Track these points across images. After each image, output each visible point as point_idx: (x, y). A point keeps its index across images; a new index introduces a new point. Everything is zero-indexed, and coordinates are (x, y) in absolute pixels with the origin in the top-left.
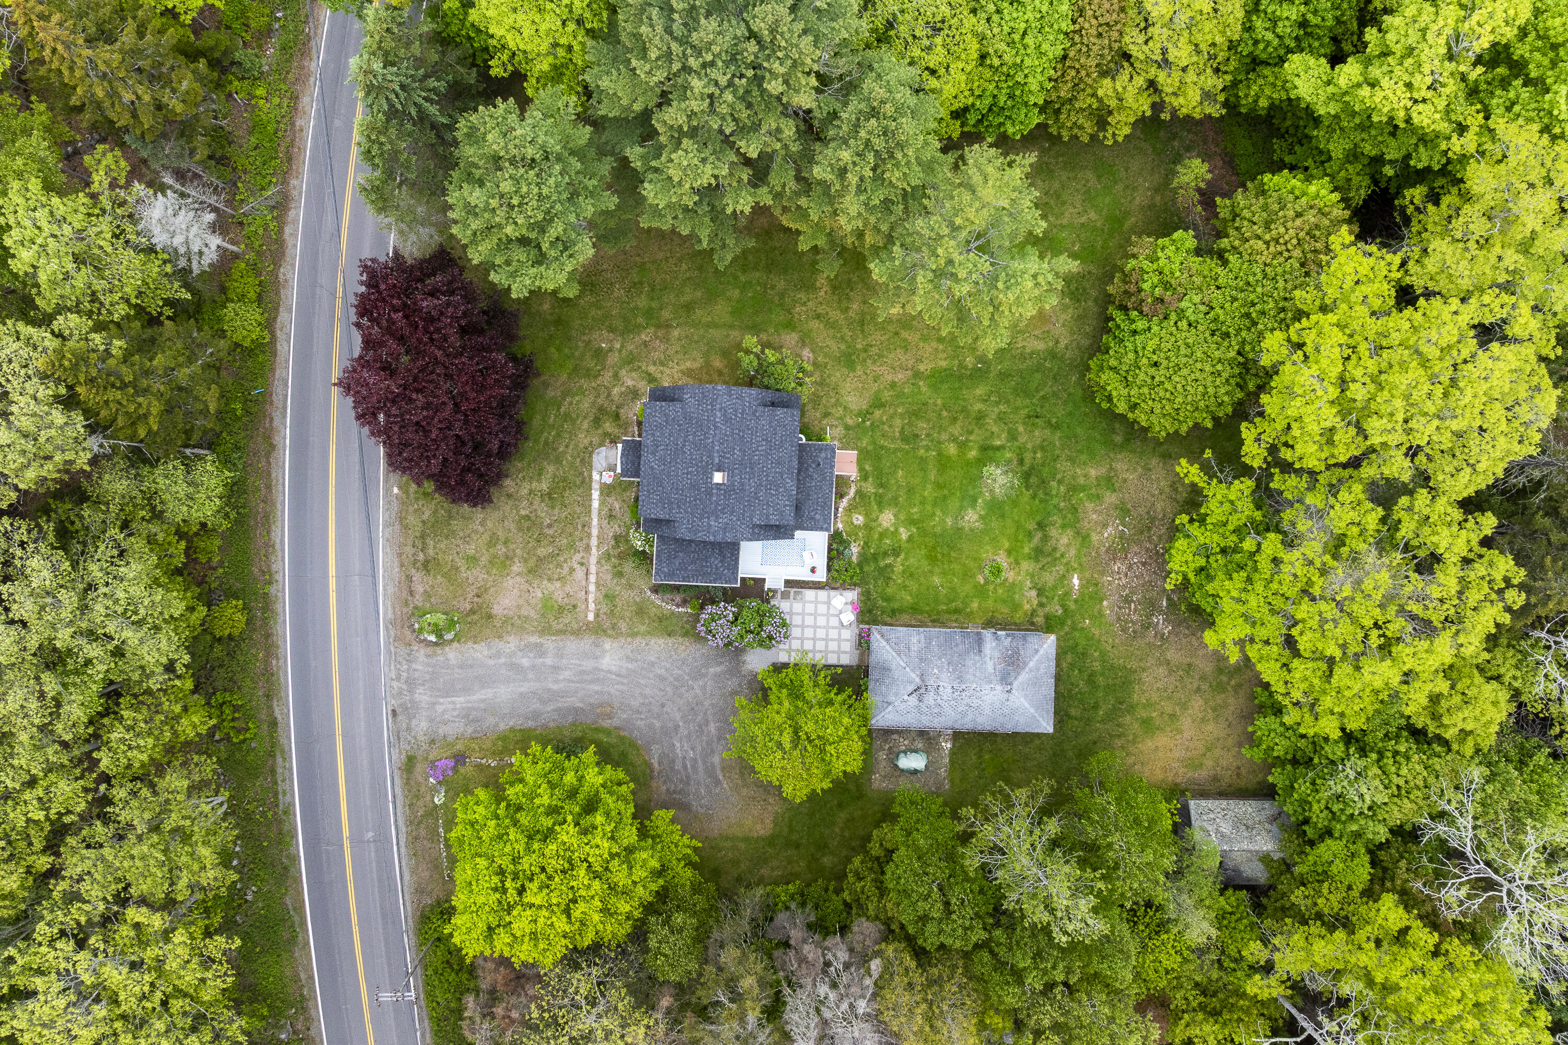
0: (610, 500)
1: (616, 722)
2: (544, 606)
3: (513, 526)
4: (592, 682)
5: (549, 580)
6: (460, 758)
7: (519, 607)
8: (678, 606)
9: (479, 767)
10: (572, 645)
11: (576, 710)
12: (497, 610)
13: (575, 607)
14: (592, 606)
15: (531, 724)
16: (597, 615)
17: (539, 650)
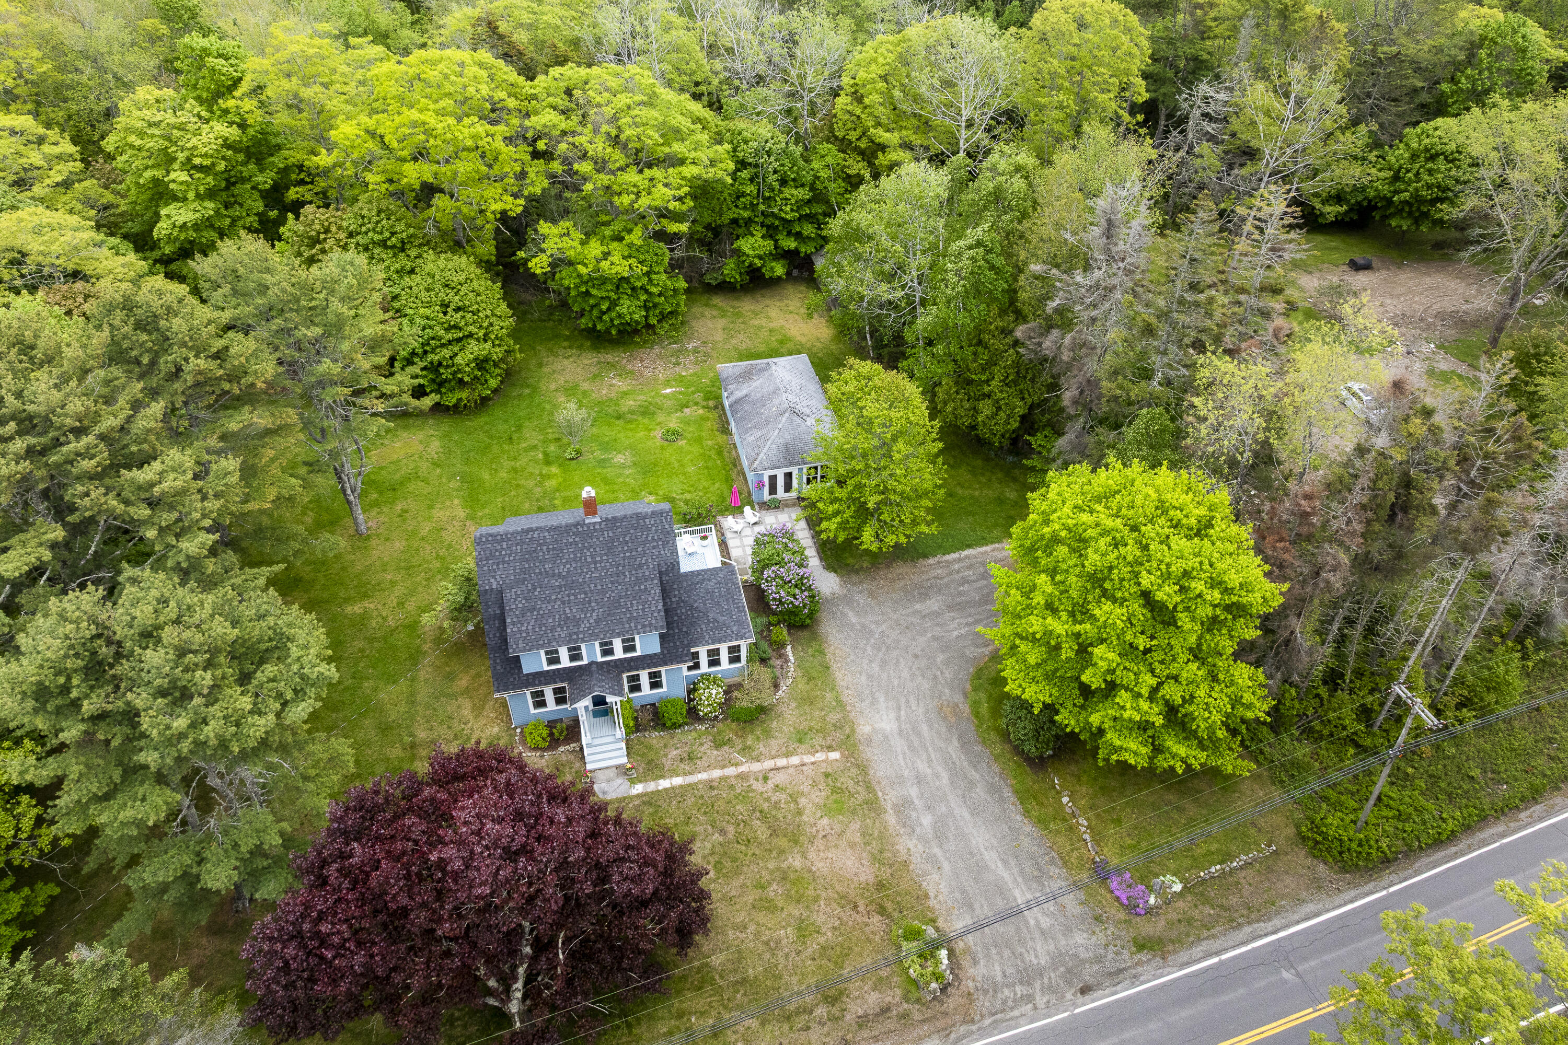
0: (668, 763)
1: (958, 698)
2: (840, 812)
3: (736, 883)
4: (919, 734)
5: (800, 813)
6: (1101, 873)
7: (852, 845)
8: (787, 661)
9: (1098, 839)
10: (881, 769)
11: (963, 745)
12: (867, 875)
13: (827, 775)
14: (820, 756)
15: (1007, 793)
16: (830, 748)
17: (903, 807)
